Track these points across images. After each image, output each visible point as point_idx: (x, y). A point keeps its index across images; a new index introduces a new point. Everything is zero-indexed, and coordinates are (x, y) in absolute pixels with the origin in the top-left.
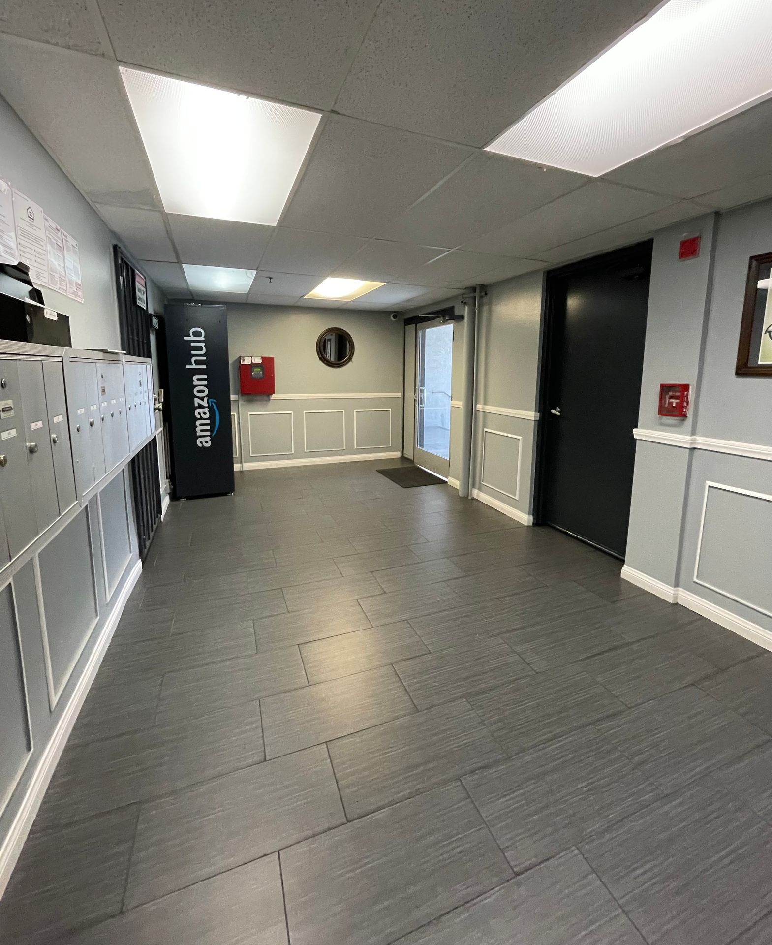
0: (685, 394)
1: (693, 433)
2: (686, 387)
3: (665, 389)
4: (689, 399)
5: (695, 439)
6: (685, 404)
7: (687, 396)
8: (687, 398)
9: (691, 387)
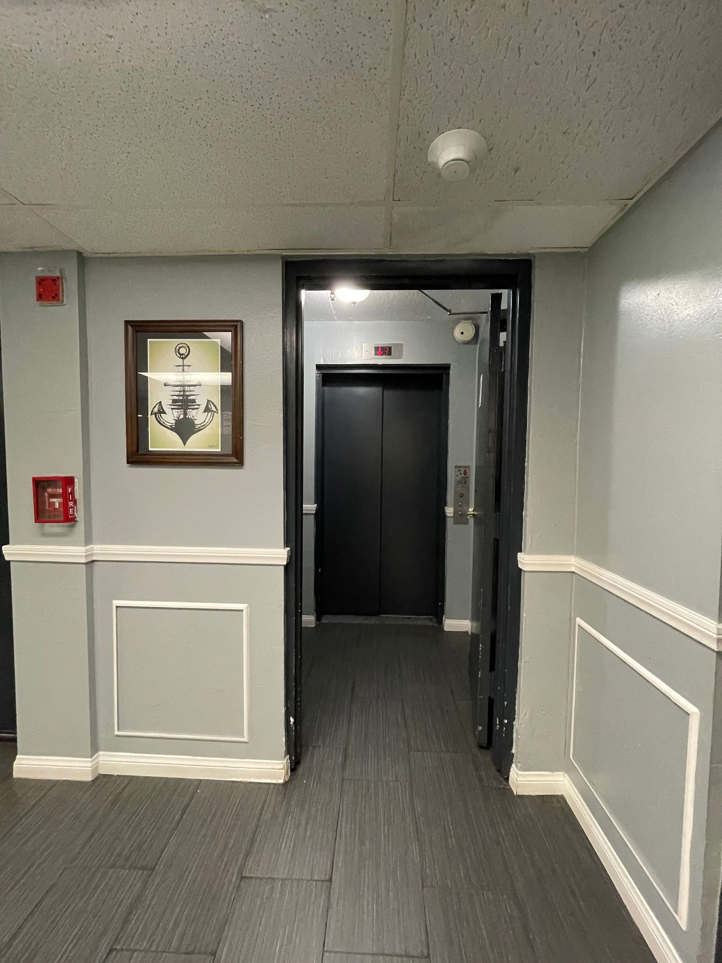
0: (70, 490)
1: (88, 540)
2: (69, 481)
3: (40, 484)
4: (77, 496)
5: (92, 549)
6: (71, 504)
7: (72, 493)
8: (73, 497)
9: (76, 480)
